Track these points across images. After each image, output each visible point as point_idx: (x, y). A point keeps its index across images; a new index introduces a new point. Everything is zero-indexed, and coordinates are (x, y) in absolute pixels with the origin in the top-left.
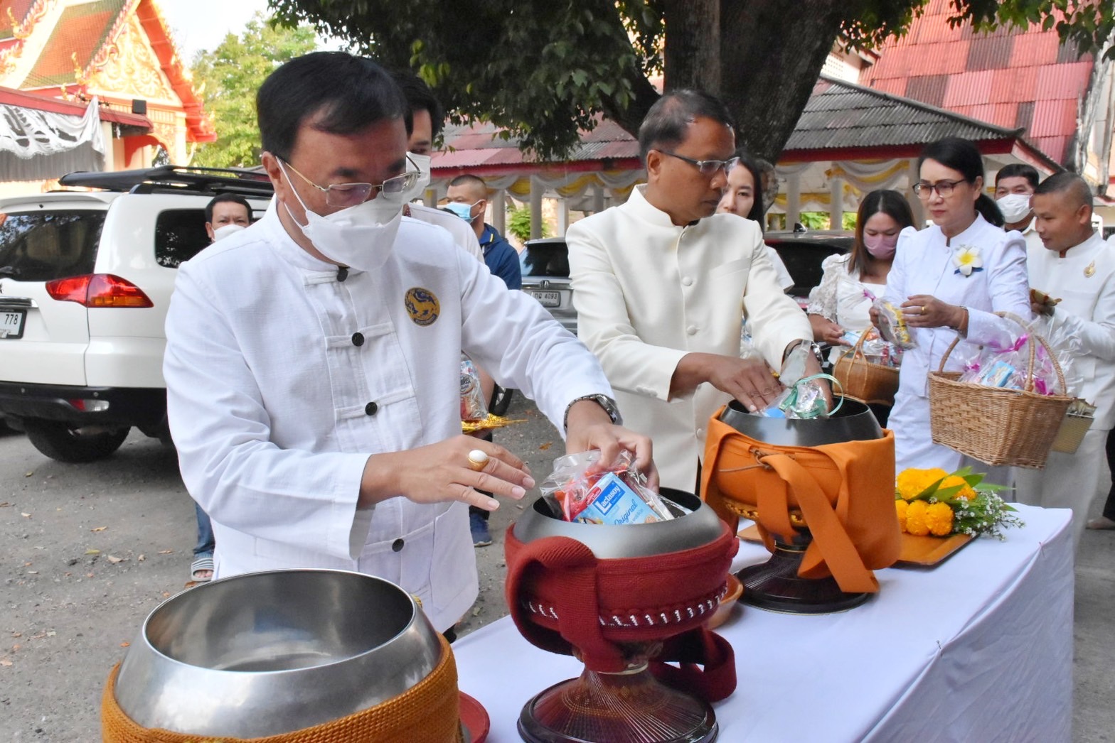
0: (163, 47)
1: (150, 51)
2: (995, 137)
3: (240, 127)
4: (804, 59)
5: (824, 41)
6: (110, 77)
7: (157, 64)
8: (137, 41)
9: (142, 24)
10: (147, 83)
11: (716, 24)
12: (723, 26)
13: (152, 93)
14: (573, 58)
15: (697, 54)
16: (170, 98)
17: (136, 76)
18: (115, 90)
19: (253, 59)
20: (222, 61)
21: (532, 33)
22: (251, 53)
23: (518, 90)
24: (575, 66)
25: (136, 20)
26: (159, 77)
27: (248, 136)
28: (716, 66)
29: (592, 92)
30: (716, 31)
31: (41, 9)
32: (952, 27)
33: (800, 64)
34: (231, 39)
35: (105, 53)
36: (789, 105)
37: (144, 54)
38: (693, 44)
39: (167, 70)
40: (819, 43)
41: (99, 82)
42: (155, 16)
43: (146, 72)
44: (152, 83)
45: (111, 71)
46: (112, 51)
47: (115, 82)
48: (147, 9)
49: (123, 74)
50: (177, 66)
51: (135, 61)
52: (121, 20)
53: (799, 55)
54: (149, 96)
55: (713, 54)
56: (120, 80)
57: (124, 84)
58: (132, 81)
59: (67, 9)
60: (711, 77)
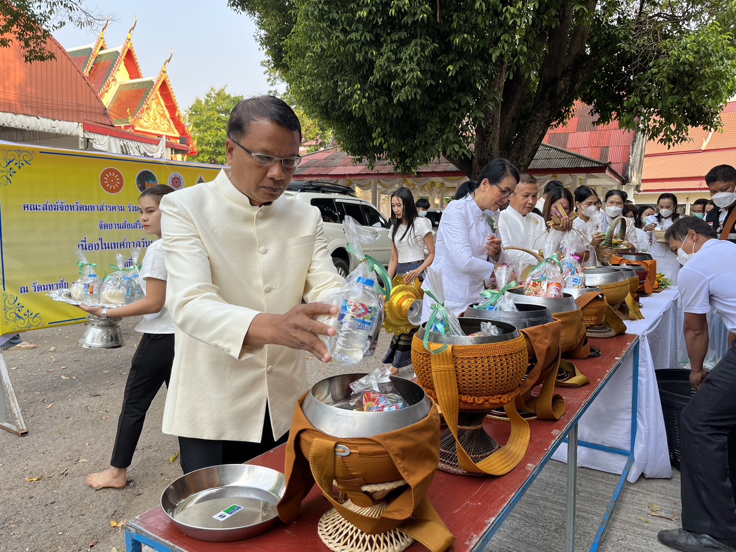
0: (172, 107)
1: (165, 108)
2: (598, 166)
3: (204, 147)
5: (544, 130)
6: (145, 121)
7: (168, 116)
8: (158, 103)
9: (161, 95)
10: (163, 125)
11: (499, 123)
13: (166, 130)
15: (491, 135)
16: (174, 133)
17: (158, 121)
18: (147, 128)
19: (210, 113)
20: (194, 113)
22: (209, 110)
25: (158, 93)
26: (169, 122)
27: (208, 152)
28: (497, 140)
30: (498, 126)
31: (109, 86)
34: (199, 102)
35: (143, 109)
36: (528, 157)
37: (162, 110)
38: (490, 131)
39: (173, 118)
41: (139, 124)
42: (168, 91)
43: (162, 119)
44: (166, 126)
45: (146, 119)
46: (147, 109)
47: (147, 124)
48: (164, 88)
49: (151, 120)
50: (179, 117)
51: (157, 113)
52: (152, 93)
53: (534, 136)
54: (164, 131)
55: (497, 135)
56: (150, 123)
57: (152, 125)
58: (156, 123)
59: (121, 86)
60: (495, 144)
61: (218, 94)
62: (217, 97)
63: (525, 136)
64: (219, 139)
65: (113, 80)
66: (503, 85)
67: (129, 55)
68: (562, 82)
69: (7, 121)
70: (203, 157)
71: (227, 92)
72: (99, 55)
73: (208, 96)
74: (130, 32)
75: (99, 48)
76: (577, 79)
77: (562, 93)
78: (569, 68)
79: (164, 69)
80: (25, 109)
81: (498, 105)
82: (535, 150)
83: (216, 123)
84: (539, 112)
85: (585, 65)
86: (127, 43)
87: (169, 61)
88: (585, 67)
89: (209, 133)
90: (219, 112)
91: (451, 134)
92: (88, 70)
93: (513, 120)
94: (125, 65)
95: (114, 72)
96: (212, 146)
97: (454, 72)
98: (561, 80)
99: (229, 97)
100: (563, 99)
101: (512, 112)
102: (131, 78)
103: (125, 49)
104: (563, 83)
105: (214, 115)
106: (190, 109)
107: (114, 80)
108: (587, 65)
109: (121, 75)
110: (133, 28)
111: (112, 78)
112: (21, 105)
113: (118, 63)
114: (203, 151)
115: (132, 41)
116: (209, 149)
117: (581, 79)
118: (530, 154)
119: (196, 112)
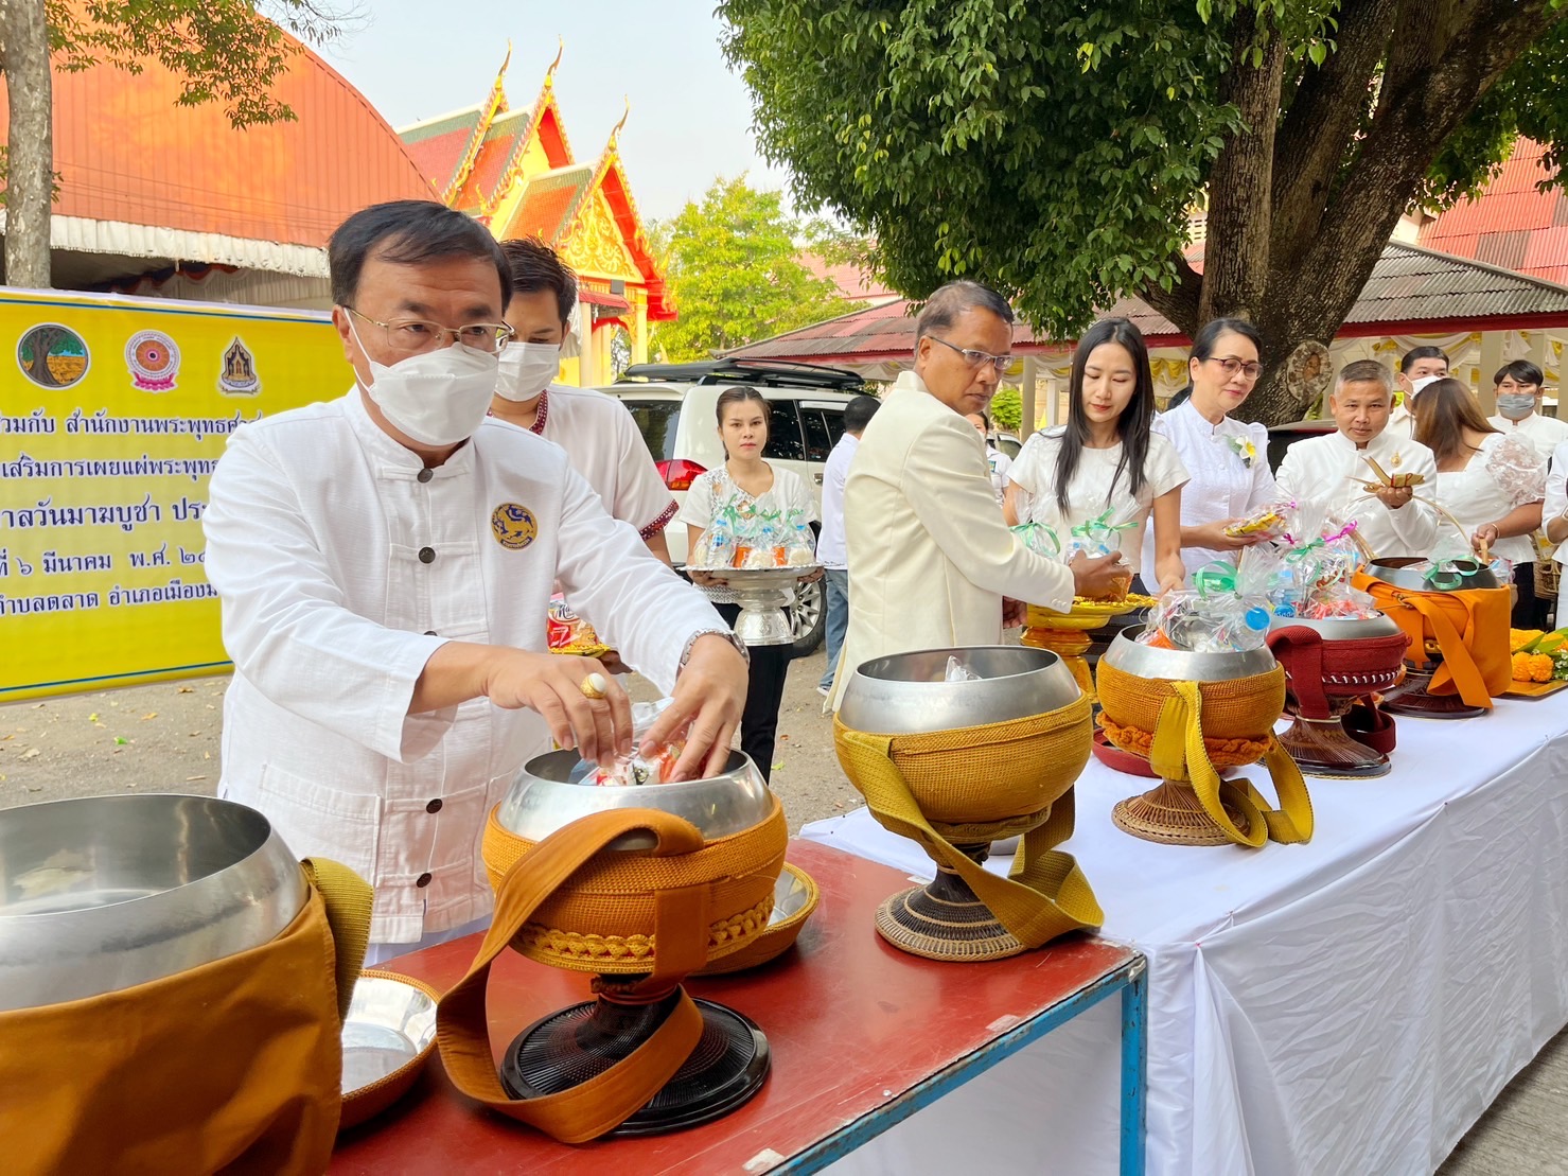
0: (627, 224)
1: (614, 225)
3: (698, 304)
4: (1367, 233)
5: (1391, 211)
6: (574, 254)
7: (620, 239)
8: (601, 215)
9: (606, 197)
10: (610, 259)
11: (1268, 197)
12: (1273, 201)
13: (615, 269)
14: (1119, 244)
15: (1244, 230)
16: (632, 275)
17: (599, 251)
19: (712, 230)
20: (681, 232)
21: (1076, 219)
22: (711, 224)
23: (1053, 274)
24: (1121, 251)
25: (601, 193)
26: (622, 253)
27: (707, 313)
28: (1264, 242)
29: (1137, 278)
30: (1266, 206)
31: (508, 185)
32: (1542, 192)
33: (1363, 237)
35: (569, 228)
36: (1348, 282)
37: (608, 229)
38: (1241, 220)
39: (630, 244)
40: (1386, 214)
42: (620, 188)
43: (608, 247)
44: (615, 261)
45: (575, 248)
46: (577, 227)
47: (578, 258)
48: (612, 181)
49: (586, 249)
50: (640, 240)
51: (597, 234)
52: (587, 194)
53: (1363, 228)
54: (611, 273)
55: (1261, 229)
56: (583, 256)
57: (587, 260)
58: (596, 257)
59: (534, 183)
60: (1258, 255)
61: (729, 191)
62: (728, 197)
63: (1338, 227)
64: (729, 285)
65: (516, 173)
66: (1278, 95)
67: (549, 118)
68: (1441, 76)
69: (259, 257)
70: (696, 324)
71: (748, 185)
72: (493, 125)
73: (711, 195)
74: (549, 73)
75: (494, 109)
76: (1484, 67)
77: (1439, 107)
78: (1461, 38)
79: (612, 144)
80: (295, 234)
81: (1262, 151)
82: (1367, 266)
83: (724, 251)
84: (1377, 163)
85: (1504, 28)
86: (544, 95)
87: (621, 125)
88: (1505, 34)
89: (710, 273)
90: (731, 228)
91: (1110, 229)
92: (473, 156)
93: (1317, 187)
94: (542, 141)
95: (517, 156)
96: (715, 299)
97: (1097, 59)
98: (1437, 71)
99: (751, 195)
100: (1444, 122)
101: (1313, 168)
102: (552, 166)
103: (539, 107)
104: (1443, 80)
105: (718, 234)
106: (675, 224)
107: (519, 173)
108: (1511, 28)
109: (533, 161)
110: (555, 65)
111: (514, 169)
112: (287, 226)
113: (526, 137)
114: (696, 312)
115: (554, 91)
116: (710, 307)
117: (1495, 67)
118: (1354, 275)
119: (685, 229)
